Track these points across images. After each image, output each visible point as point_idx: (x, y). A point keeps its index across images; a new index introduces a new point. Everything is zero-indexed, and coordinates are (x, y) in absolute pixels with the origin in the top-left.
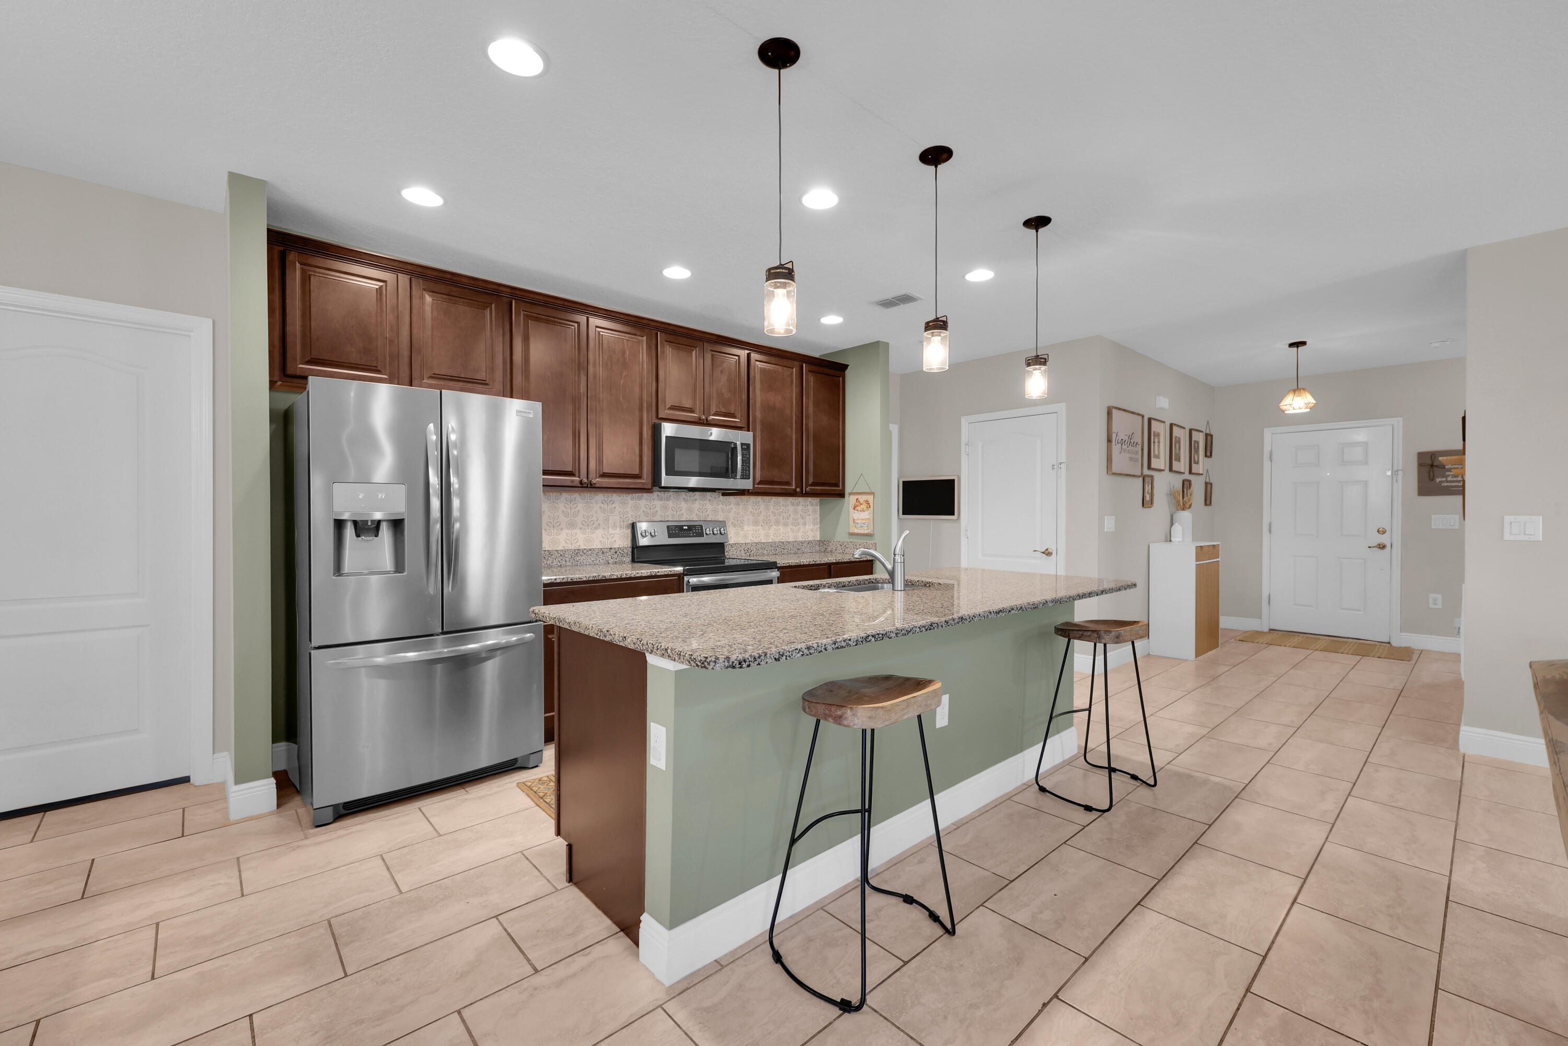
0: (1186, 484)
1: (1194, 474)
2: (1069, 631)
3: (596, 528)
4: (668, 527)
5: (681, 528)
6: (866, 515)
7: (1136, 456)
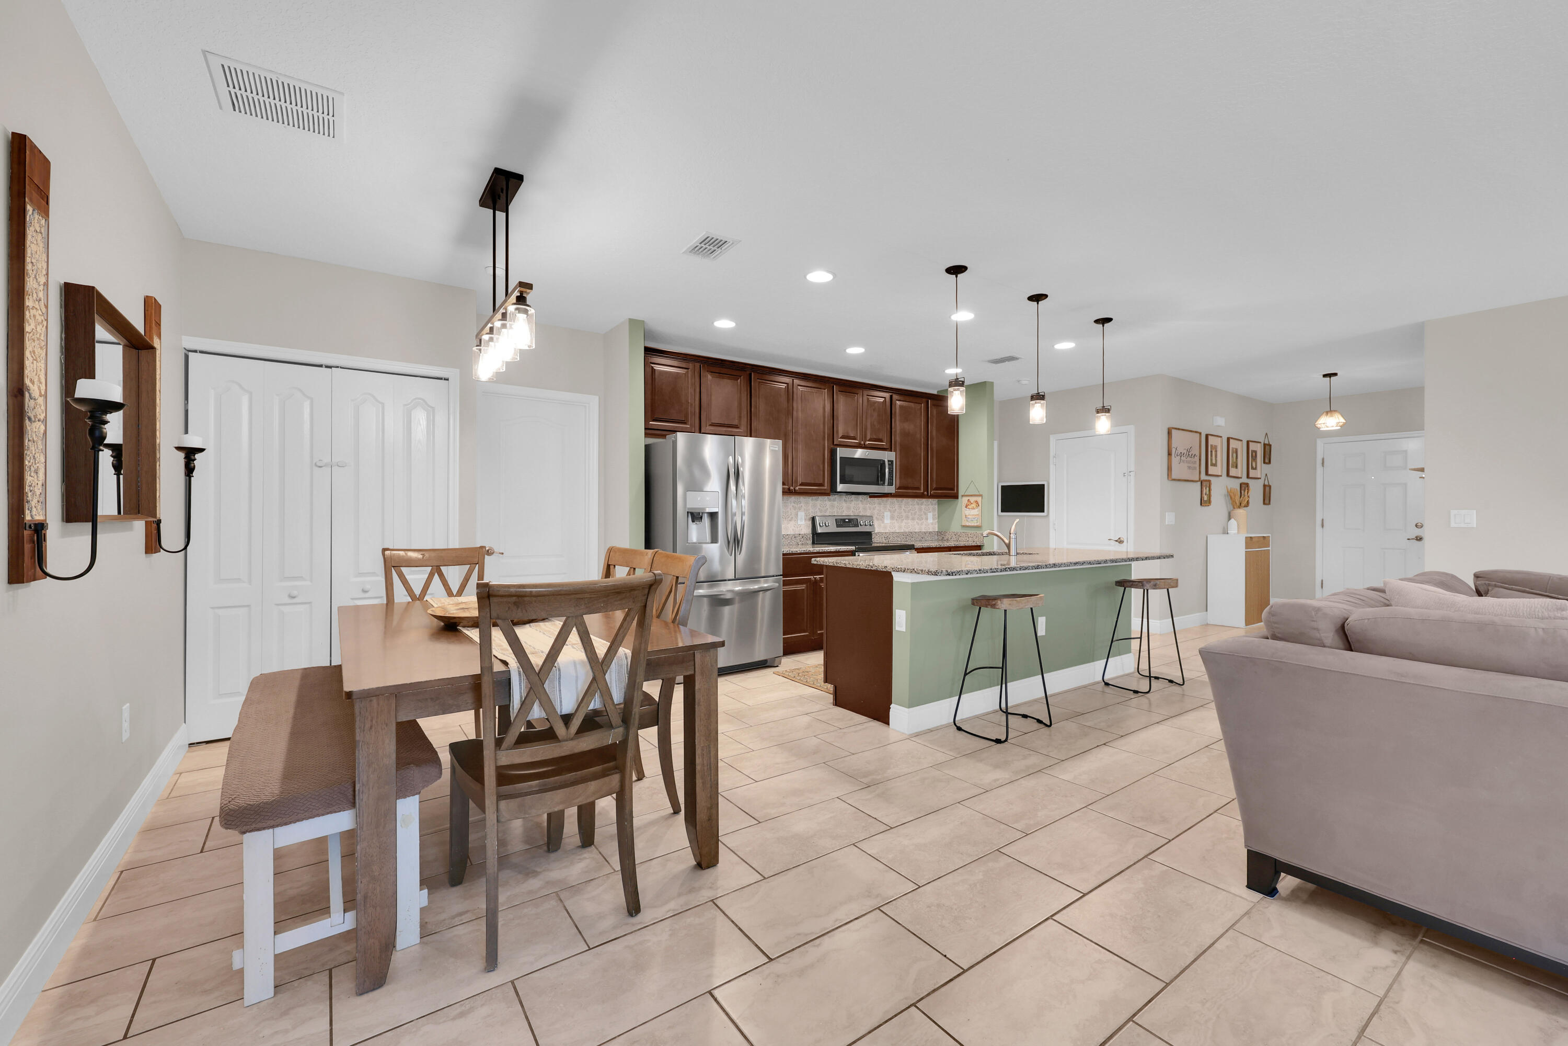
0: (1244, 487)
1: (1252, 478)
2: (1125, 584)
3: (790, 520)
4: (836, 519)
5: (844, 520)
6: (976, 512)
7: (1195, 465)
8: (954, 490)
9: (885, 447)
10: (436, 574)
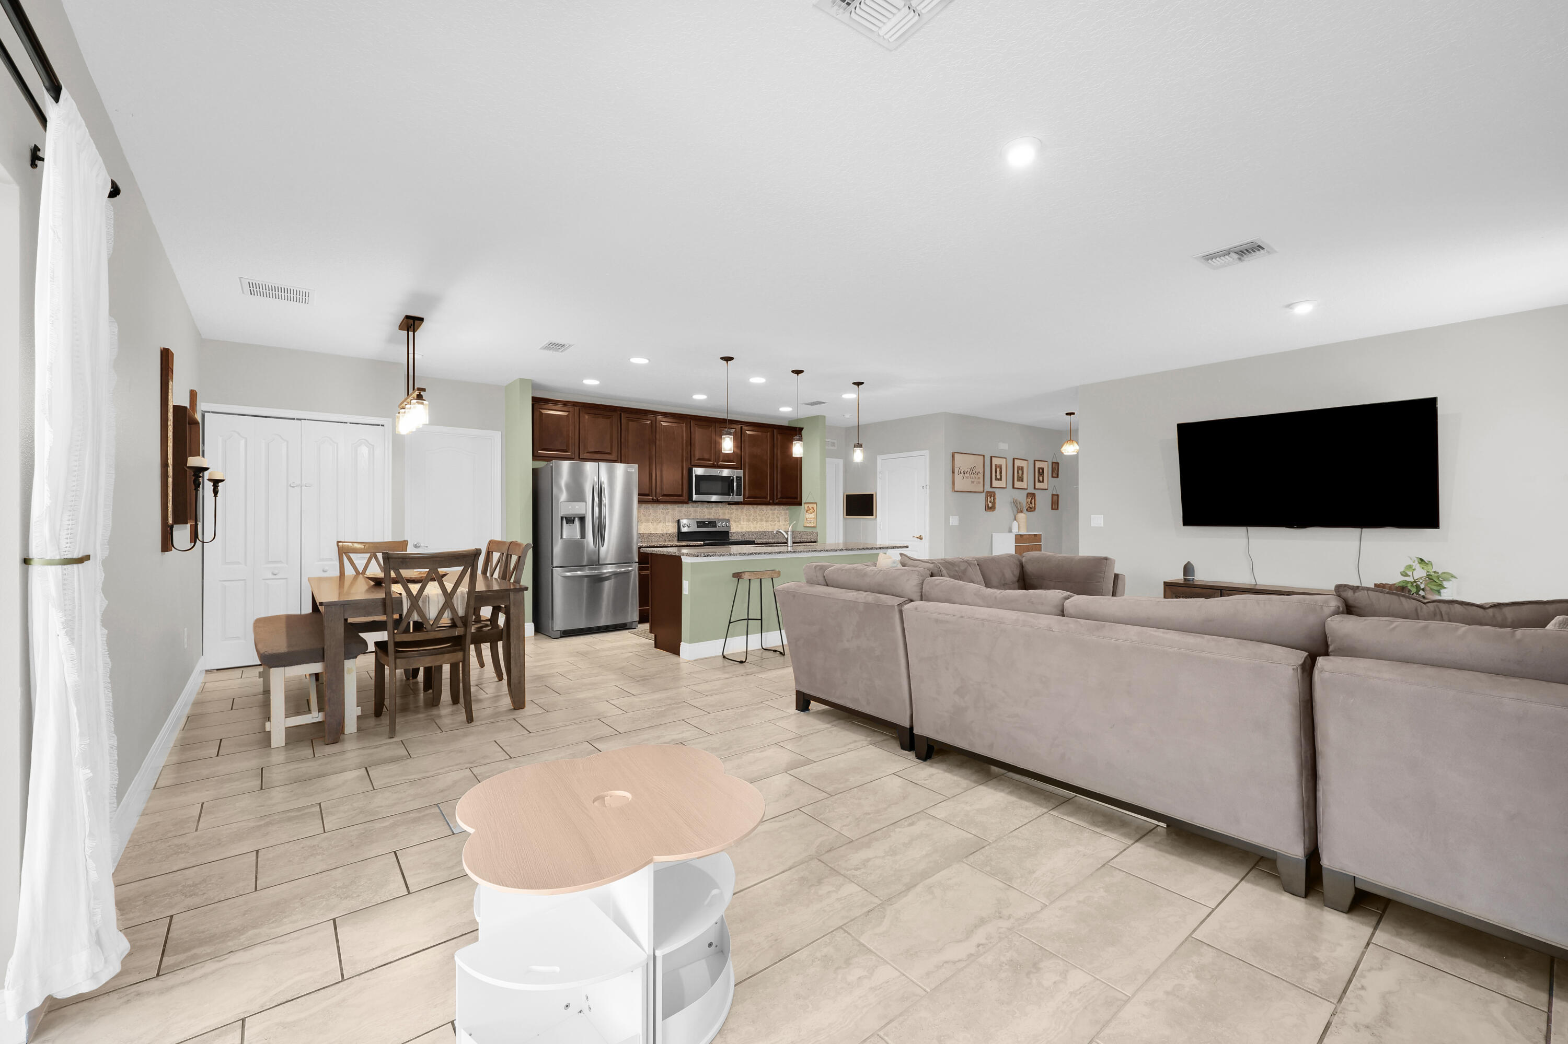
0: (1031, 496)
1: (1039, 489)
3: (659, 522)
4: (698, 522)
5: (704, 522)
6: (812, 516)
7: (979, 480)
8: (797, 498)
9: (736, 466)
10: (373, 558)
